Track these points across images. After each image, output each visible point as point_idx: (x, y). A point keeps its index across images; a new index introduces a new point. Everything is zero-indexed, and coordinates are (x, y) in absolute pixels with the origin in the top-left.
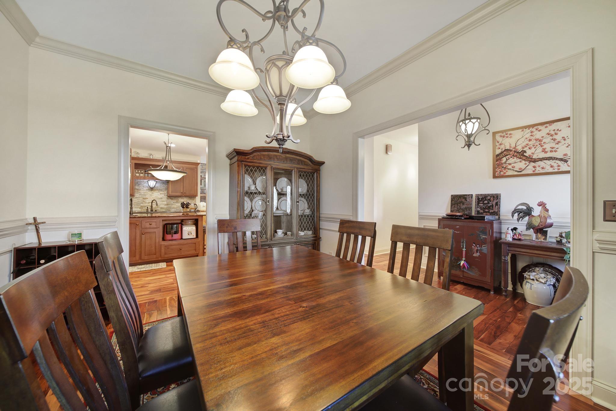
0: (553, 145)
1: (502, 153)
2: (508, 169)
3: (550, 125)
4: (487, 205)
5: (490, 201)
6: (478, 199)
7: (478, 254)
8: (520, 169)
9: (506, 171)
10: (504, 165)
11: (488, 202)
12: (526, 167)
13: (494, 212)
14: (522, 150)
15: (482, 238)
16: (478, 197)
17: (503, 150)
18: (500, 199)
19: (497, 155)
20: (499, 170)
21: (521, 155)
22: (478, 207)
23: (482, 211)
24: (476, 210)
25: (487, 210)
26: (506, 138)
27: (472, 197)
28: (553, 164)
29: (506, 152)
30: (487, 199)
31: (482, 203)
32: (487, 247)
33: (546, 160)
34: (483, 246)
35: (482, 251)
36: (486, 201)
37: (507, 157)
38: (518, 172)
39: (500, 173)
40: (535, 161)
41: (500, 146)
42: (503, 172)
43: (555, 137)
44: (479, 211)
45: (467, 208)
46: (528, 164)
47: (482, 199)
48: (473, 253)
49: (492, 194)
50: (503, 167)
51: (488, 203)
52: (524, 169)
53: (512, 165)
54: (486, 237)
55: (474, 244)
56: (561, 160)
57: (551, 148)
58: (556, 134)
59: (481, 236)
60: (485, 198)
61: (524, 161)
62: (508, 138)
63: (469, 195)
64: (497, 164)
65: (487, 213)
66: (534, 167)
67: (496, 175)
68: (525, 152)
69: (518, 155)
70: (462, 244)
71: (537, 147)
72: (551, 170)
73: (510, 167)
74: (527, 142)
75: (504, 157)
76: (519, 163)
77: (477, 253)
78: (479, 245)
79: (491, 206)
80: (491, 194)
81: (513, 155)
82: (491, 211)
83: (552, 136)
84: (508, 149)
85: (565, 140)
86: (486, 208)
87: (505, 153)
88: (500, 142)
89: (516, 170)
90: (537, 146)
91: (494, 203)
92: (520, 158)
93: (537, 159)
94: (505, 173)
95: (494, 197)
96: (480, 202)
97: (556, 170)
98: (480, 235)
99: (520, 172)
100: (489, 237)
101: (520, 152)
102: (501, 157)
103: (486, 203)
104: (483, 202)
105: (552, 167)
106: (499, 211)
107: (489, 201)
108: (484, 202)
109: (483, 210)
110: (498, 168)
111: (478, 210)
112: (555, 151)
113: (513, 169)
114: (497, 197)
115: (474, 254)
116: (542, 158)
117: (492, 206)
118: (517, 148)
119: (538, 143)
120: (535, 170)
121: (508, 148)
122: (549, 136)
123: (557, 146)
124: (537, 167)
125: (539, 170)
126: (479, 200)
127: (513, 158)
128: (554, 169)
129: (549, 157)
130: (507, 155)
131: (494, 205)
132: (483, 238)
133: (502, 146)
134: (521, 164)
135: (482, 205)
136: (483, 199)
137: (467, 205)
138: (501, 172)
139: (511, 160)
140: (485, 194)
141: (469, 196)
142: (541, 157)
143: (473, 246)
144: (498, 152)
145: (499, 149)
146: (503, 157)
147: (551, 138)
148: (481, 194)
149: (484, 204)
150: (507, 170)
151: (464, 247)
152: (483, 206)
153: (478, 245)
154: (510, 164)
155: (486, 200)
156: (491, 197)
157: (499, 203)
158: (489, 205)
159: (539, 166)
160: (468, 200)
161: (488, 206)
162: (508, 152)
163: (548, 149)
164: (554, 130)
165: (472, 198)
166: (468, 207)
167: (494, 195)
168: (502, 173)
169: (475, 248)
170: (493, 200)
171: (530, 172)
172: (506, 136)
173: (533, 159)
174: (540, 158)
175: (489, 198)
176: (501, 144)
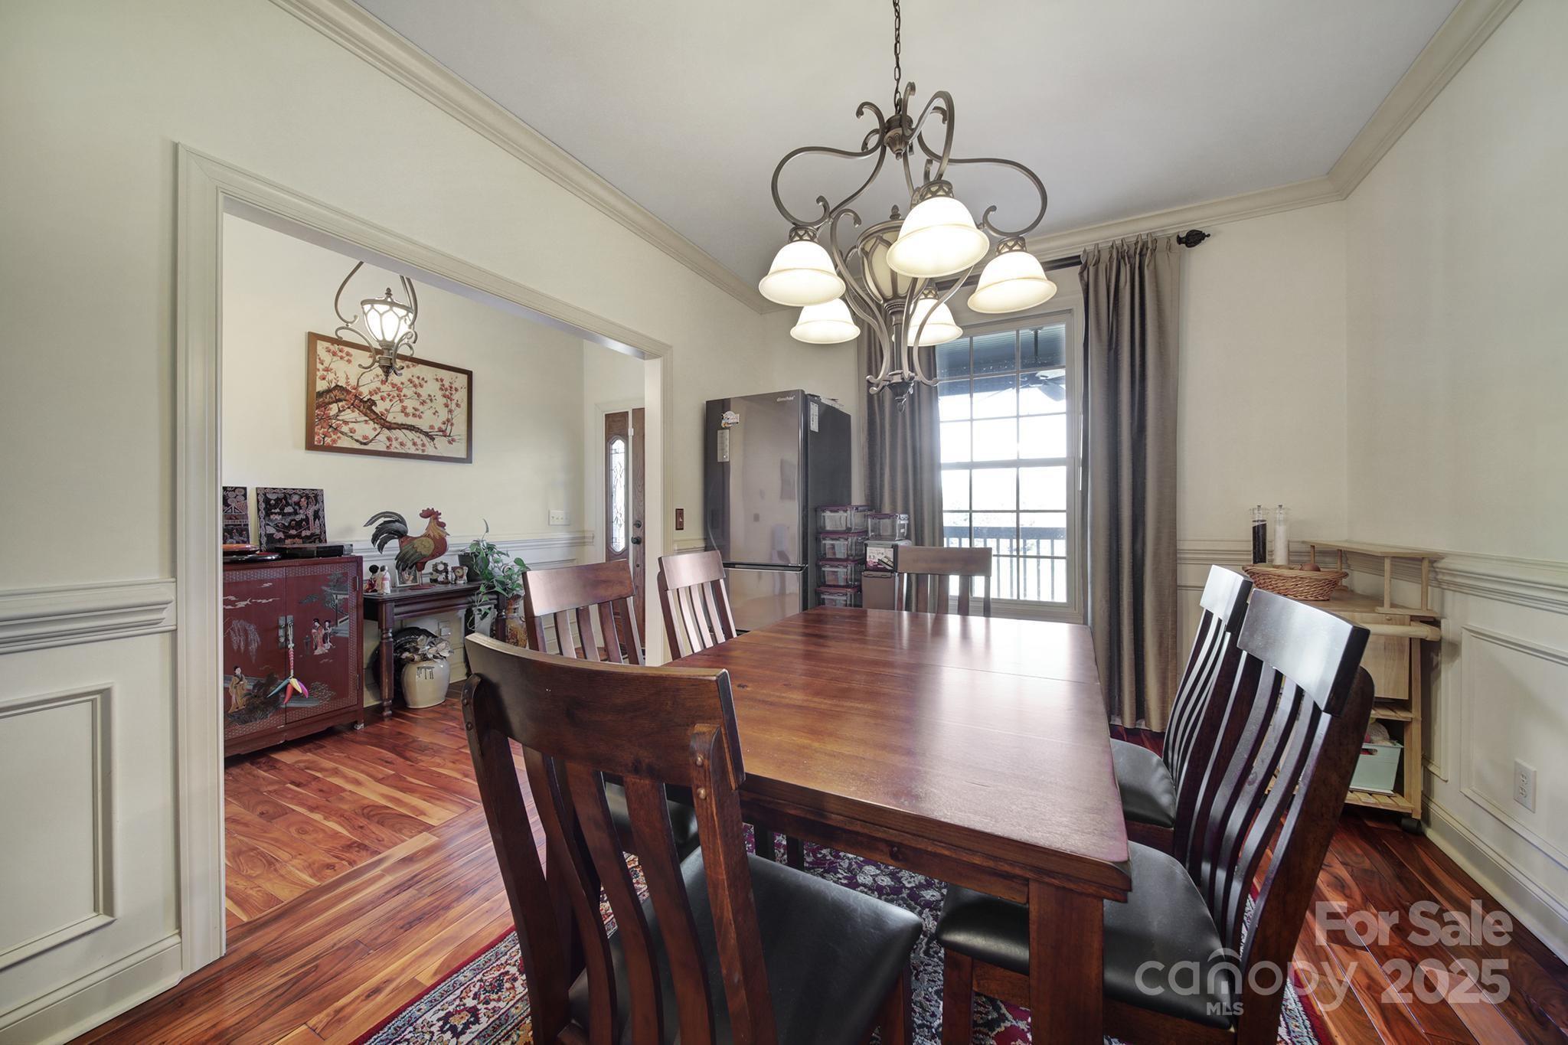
0: (417, 404)
1: (329, 391)
2: (342, 433)
3: (413, 366)
4: (292, 517)
5: (300, 508)
6: (267, 501)
7: (328, 645)
8: (365, 437)
9: (338, 438)
10: (334, 421)
11: (295, 510)
12: (375, 437)
13: (313, 535)
14: (369, 397)
15: (337, 601)
16: (265, 494)
17: (332, 386)
18: (323, 502)
19: (320, 394)
20: (321, 432)
21: (367, 406)
22: (269, 525)
23: (281, 535)
24: (263, 533)
25: (293, 532)
26: (339, 358)
27: (245, 495)
28: (416, 440)
29: (338, 393)
30: (290, 501)
31: (279, 514)
32: (348, 621)
33: (408, 429)
34: (339, 621)
35: (338, 635)
36: (290, 507)
37: (340, 404)
38: (362, 443)
39: (324, 438)
40: (390, 427)
41: (325, 373)
42: (330, 439)
43: (419, 390)
44: (273, 534)
45: (233, 529)
46: (379, 430)
47: (278, 500)
48: (314, 647)
49: (304, 490)
50: (331, 426)
51: (296, 513)
52: (372, 440)
53: (351, 425)
54: (347, 596)
55: (316, 624)
56: (426, 434)
57: (413, 408)
58: (421, 386)
59: (334, 596)
60: (285, 498)
61: (371, 422)
62: (342, 361)
63: (236, 488)
64: (318, 415)
65: (295, 540)
66: (389, 439)
67: (316, 443)
68: (374, 403)
69: (362, 407)
70: (281, 632)
71: (394, 401)
72: (412, 450)
73: (345, 429)
74: (378, 384)
75: (334, 402)
76: (363, 425)
77: (326, 645)
78: (329, 622)
79: (302, 520)
80: (300, 490)
81: (352, 404)
82: (304, 534)
83: (415, 386)
84: (342, 387)
85: (431, 400)
86: (290, 527)
87: (336, 392)
88: (326, 364)
89: (356, 438)
90: (394, 397)
91: (310, 513)
92: (366, 415)
93: (395, 423)
94: (334, 441)
95: (308, 497)
96: (273, 511)
97: (420, 452)
98: (331, 594)
99: (365, 444)
100: (354, 594)
101: (366, 402)
102: (327, 400)
103: (290, 514)
104: (282, 509)
105: (415, 444)
106: (325, 533)
107: (297, 507)
108: (285, 511)
109: (284, 532)
110: (319, 427)
111: (268, 532)
112: (420, 417)
113: (351, 434)
114: (314, 497)
115: (316, 648)
116: (402, 424)
117: (307, 520)
118: (360, 389)
119: (395, 394)
120: (390, 445)
121: (342, 383)
122: (411, 385)
123: (421, 408)
124: (393, 440)
125: (396, 447)
126: (270, 505)
127: (353, 412)
128: (417, 449)
129: (411, 426)
130: (340, 400)
131: (311, 518)
132: (340, 600)
133: (330, 376)
134: (366, 429)
135: (279, 517)
136: (281, 502)
137: (231, 519)
138: (325, 436)
139: (349, 415)
140: (285, 489)
141: (234, 491)
142: (400, 423)
143: (315, 627)
144: (321, 386)
145: (324, 379)
146: (332, 403)
147: (414, 389)
148: (274, 489)
149: (284, 515)
150: (339, 434)
151: (291, 638)
152: (282, 519)
153: (327, 623)
154: (346, 423)
155: (288, 504)
156: (302, 497)
157: (320, 513)
158: (298, 518)
159: (397, 439)
160: (233, 505)
161: (294, 520)
162: (343, 394)
163: (410, 410)
164: (418, 378)
165: (246, 499)
166: (235, 525)
167: (308, 492)
168: (328, 440)
169: (318, 633)
170: (307, 504)
171: (382, 448)
172: (340, 354)
173: (387, 422)
174: (397, 424)
175: (296, 498)
176: (327, 370)
